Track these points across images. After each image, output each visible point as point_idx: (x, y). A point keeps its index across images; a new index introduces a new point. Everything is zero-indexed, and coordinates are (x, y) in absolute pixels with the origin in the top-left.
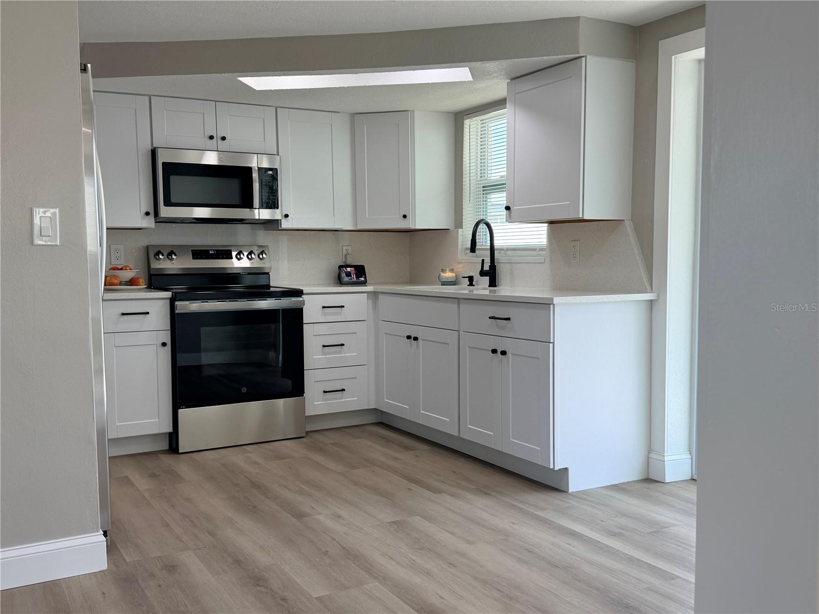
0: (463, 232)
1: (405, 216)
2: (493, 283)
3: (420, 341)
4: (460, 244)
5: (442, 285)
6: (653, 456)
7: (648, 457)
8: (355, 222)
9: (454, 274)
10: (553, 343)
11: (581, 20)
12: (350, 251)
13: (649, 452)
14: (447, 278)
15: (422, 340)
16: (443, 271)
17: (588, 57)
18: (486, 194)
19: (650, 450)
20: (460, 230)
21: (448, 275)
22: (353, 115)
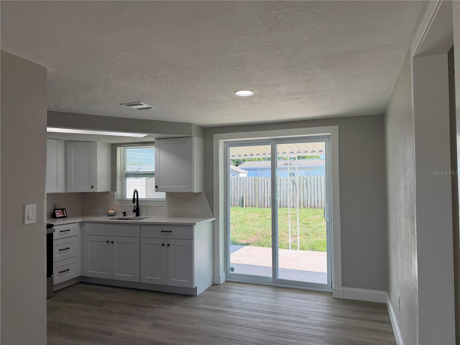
0: (116, 193)
1: (92, 187)
2: (138, 215)
3: (115, 243)
4: (115, 198)
5: (108, 216)
6: (215, 275)
7: (213, 276)
8: (66, 189)
9: (114, 211)
10: (194, 240)
11: (193, 125)
12: (57, 202)
13: (213, 274)
14: (111, 213)
15: (116, 242)
16: (109, 210)
17: (194, 137)
18: (126, 176)
19: (214, 274)
20: (115, 192)
21: (111, 212)
22: (66, 142)
